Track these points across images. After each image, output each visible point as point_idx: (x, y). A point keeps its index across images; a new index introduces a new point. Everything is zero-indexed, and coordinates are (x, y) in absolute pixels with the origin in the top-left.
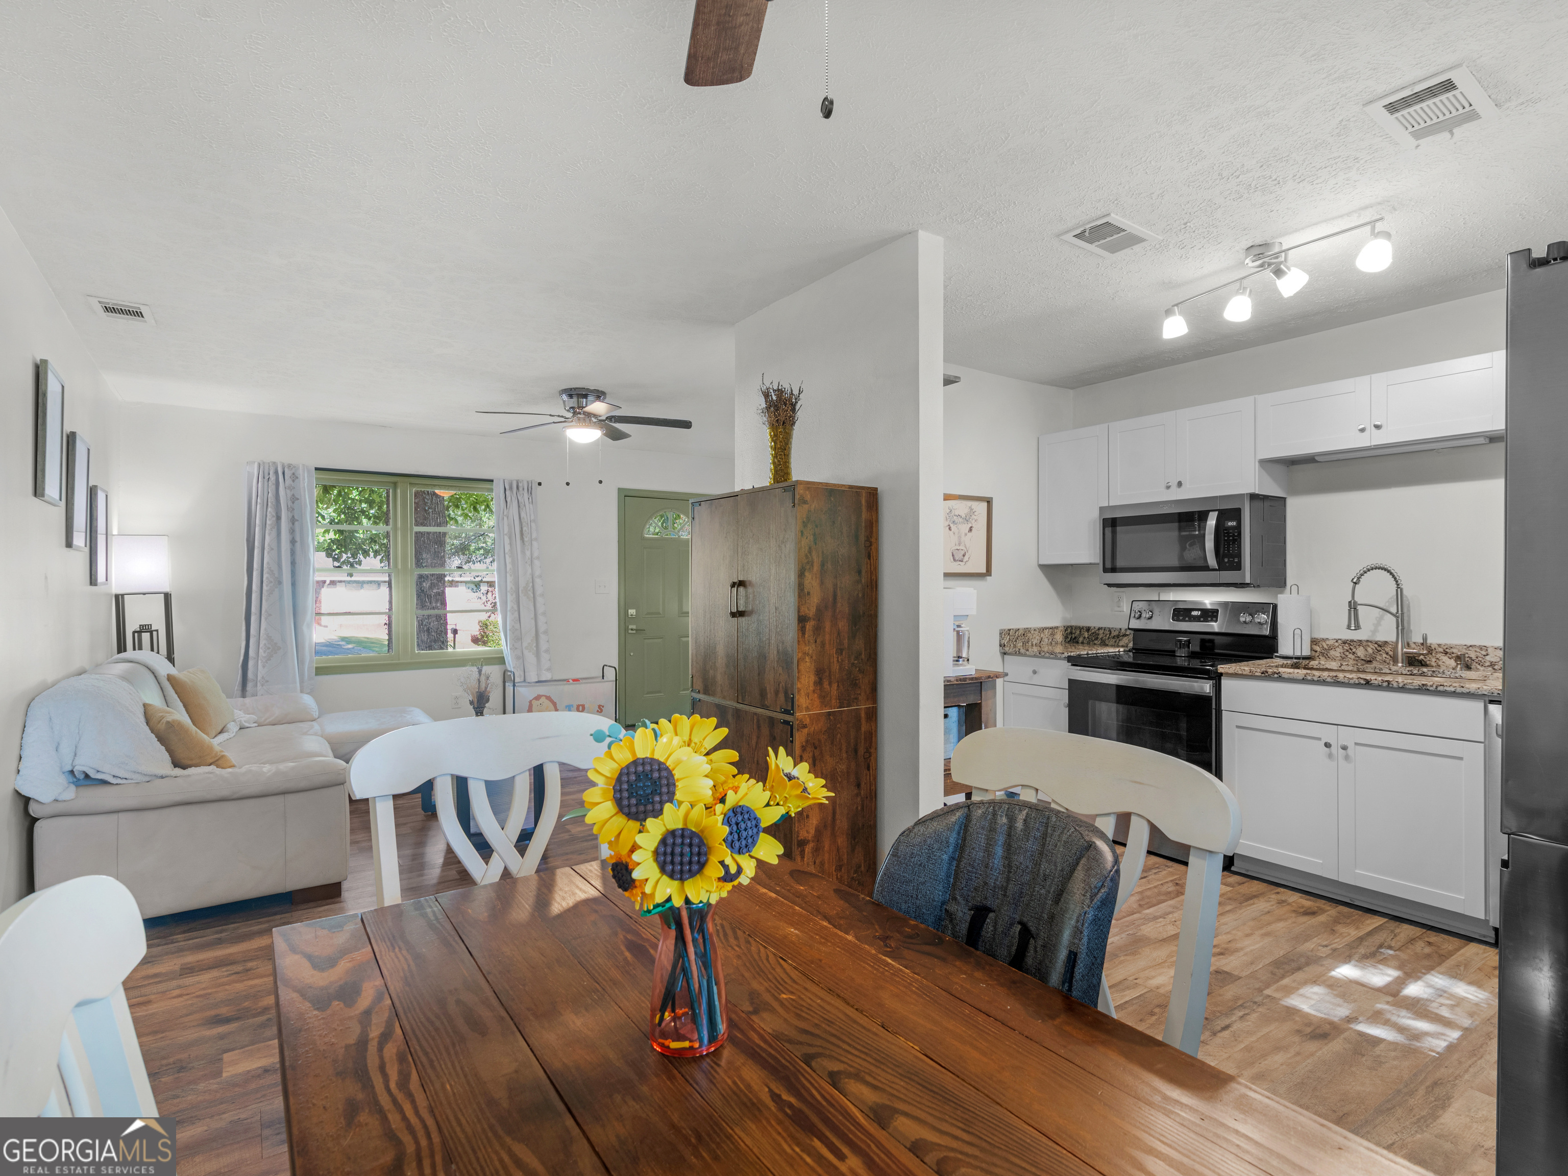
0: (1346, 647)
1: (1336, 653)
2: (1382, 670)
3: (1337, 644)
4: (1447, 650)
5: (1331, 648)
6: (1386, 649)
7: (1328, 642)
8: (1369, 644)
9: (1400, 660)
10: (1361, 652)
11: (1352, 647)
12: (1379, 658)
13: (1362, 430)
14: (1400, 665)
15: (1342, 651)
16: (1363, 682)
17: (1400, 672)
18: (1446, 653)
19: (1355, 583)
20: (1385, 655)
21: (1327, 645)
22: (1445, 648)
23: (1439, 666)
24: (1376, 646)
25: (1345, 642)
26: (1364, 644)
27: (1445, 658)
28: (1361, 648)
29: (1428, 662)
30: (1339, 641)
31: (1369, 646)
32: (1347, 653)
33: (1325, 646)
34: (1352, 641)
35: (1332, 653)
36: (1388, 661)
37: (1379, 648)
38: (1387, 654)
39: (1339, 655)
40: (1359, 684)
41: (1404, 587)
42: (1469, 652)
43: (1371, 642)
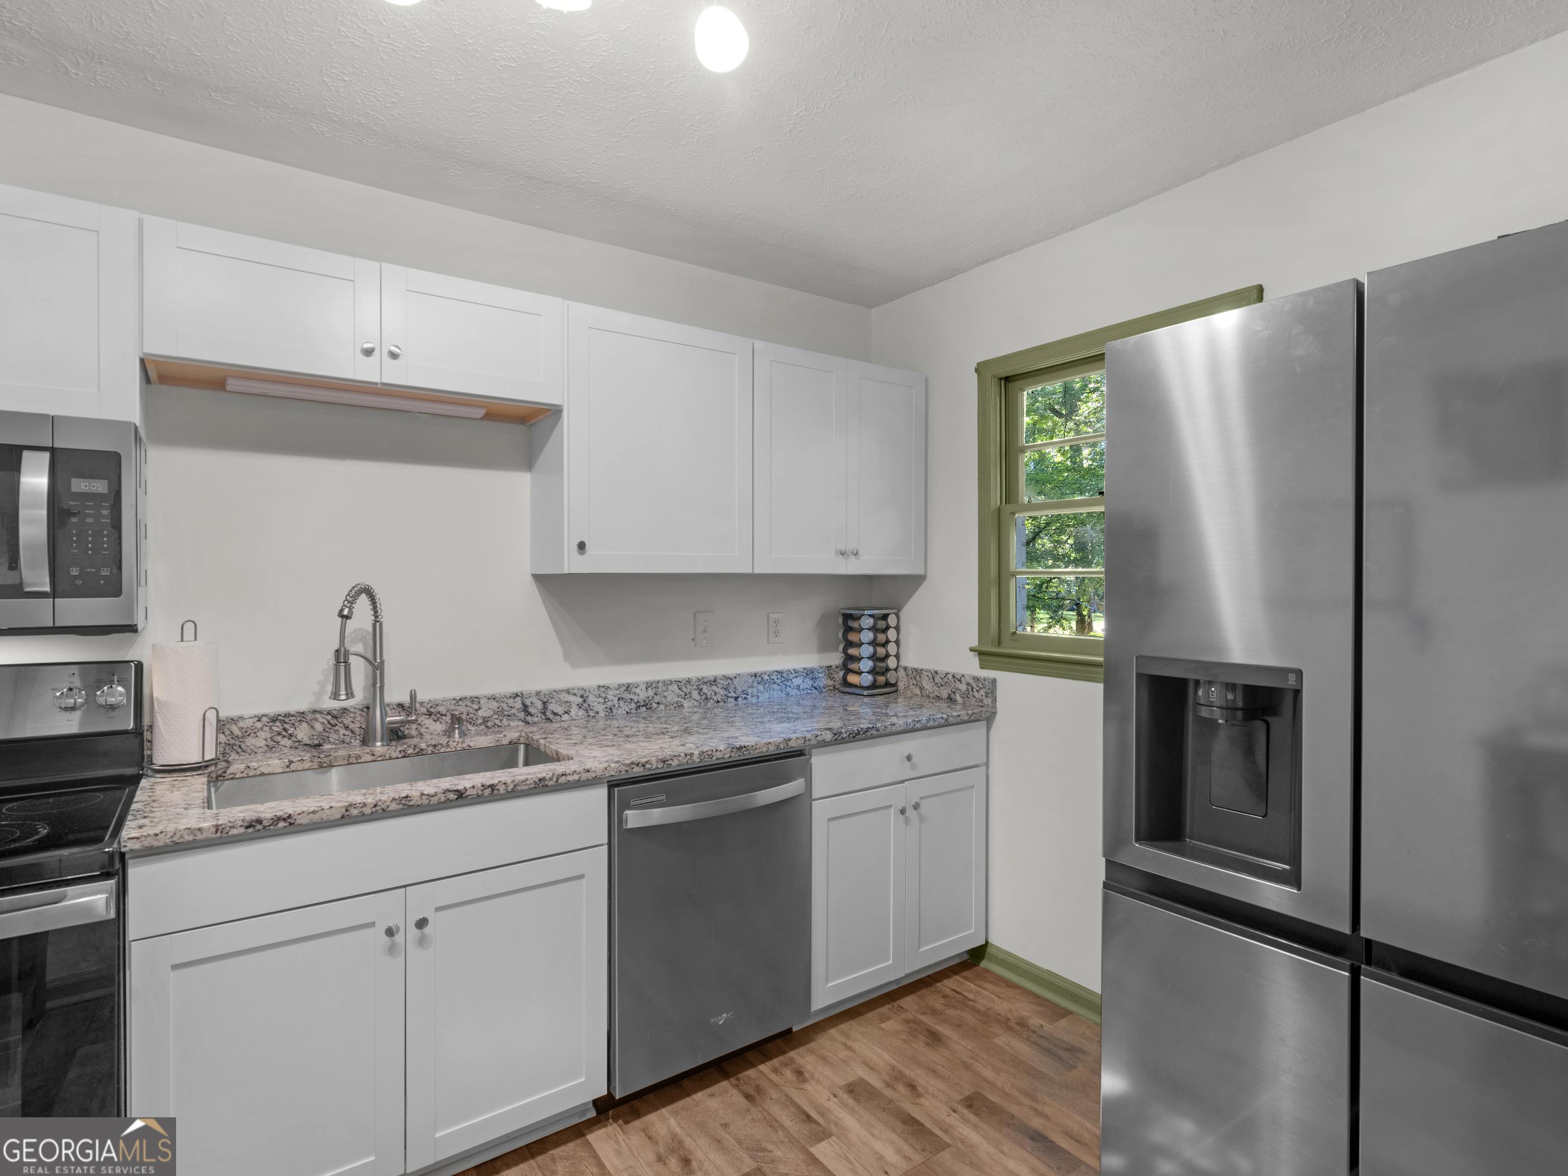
0: (277, 727)
1: (259, 741)
2: (360, 757)
3: (259, 725)
4: (432, 710)
5: (247, 733)
6: (345, 721)
7: (241, 724)
8: (318, 716)
9: (379, 735)
10: (303, 733)
11: (287, 726)
12: (333, 737)
13: (368, 352)
14: (379, 744)
15: (269, 735)
16: (452, 796)
17: (388, 756)
18: (430, 714)
19: (347, 617)
20: (342, 731)
21: (241, 729)
22: (429, 706)
23: (421, 734)
24: (329, 717)
25: (274, 719)
26: (310, 716)
27: (428, 722)
28: (304, 725)
29: (406, 732)
30: (264, 719)
31: (316, 720)
32: (279, 738)
33: (237, 732)
34: (287, 715)
35: (250, 742)
36: (347, 739)
37: (334, 722)
38: (347, 728)
39: (264, 743)
40: (448, 800)
41: (385, 619)
42: (458, 708)
43: (321, 712)
